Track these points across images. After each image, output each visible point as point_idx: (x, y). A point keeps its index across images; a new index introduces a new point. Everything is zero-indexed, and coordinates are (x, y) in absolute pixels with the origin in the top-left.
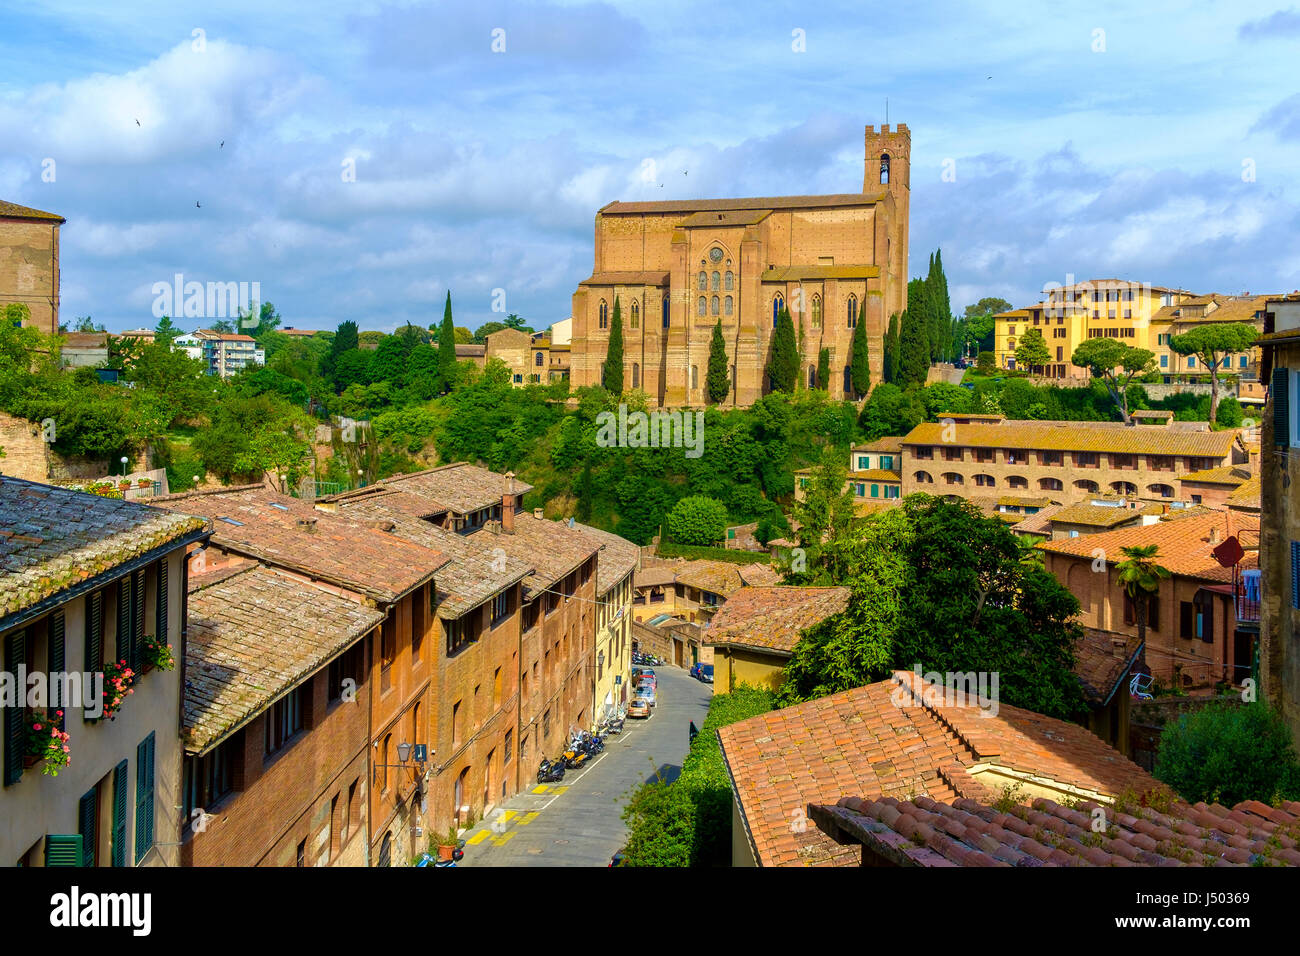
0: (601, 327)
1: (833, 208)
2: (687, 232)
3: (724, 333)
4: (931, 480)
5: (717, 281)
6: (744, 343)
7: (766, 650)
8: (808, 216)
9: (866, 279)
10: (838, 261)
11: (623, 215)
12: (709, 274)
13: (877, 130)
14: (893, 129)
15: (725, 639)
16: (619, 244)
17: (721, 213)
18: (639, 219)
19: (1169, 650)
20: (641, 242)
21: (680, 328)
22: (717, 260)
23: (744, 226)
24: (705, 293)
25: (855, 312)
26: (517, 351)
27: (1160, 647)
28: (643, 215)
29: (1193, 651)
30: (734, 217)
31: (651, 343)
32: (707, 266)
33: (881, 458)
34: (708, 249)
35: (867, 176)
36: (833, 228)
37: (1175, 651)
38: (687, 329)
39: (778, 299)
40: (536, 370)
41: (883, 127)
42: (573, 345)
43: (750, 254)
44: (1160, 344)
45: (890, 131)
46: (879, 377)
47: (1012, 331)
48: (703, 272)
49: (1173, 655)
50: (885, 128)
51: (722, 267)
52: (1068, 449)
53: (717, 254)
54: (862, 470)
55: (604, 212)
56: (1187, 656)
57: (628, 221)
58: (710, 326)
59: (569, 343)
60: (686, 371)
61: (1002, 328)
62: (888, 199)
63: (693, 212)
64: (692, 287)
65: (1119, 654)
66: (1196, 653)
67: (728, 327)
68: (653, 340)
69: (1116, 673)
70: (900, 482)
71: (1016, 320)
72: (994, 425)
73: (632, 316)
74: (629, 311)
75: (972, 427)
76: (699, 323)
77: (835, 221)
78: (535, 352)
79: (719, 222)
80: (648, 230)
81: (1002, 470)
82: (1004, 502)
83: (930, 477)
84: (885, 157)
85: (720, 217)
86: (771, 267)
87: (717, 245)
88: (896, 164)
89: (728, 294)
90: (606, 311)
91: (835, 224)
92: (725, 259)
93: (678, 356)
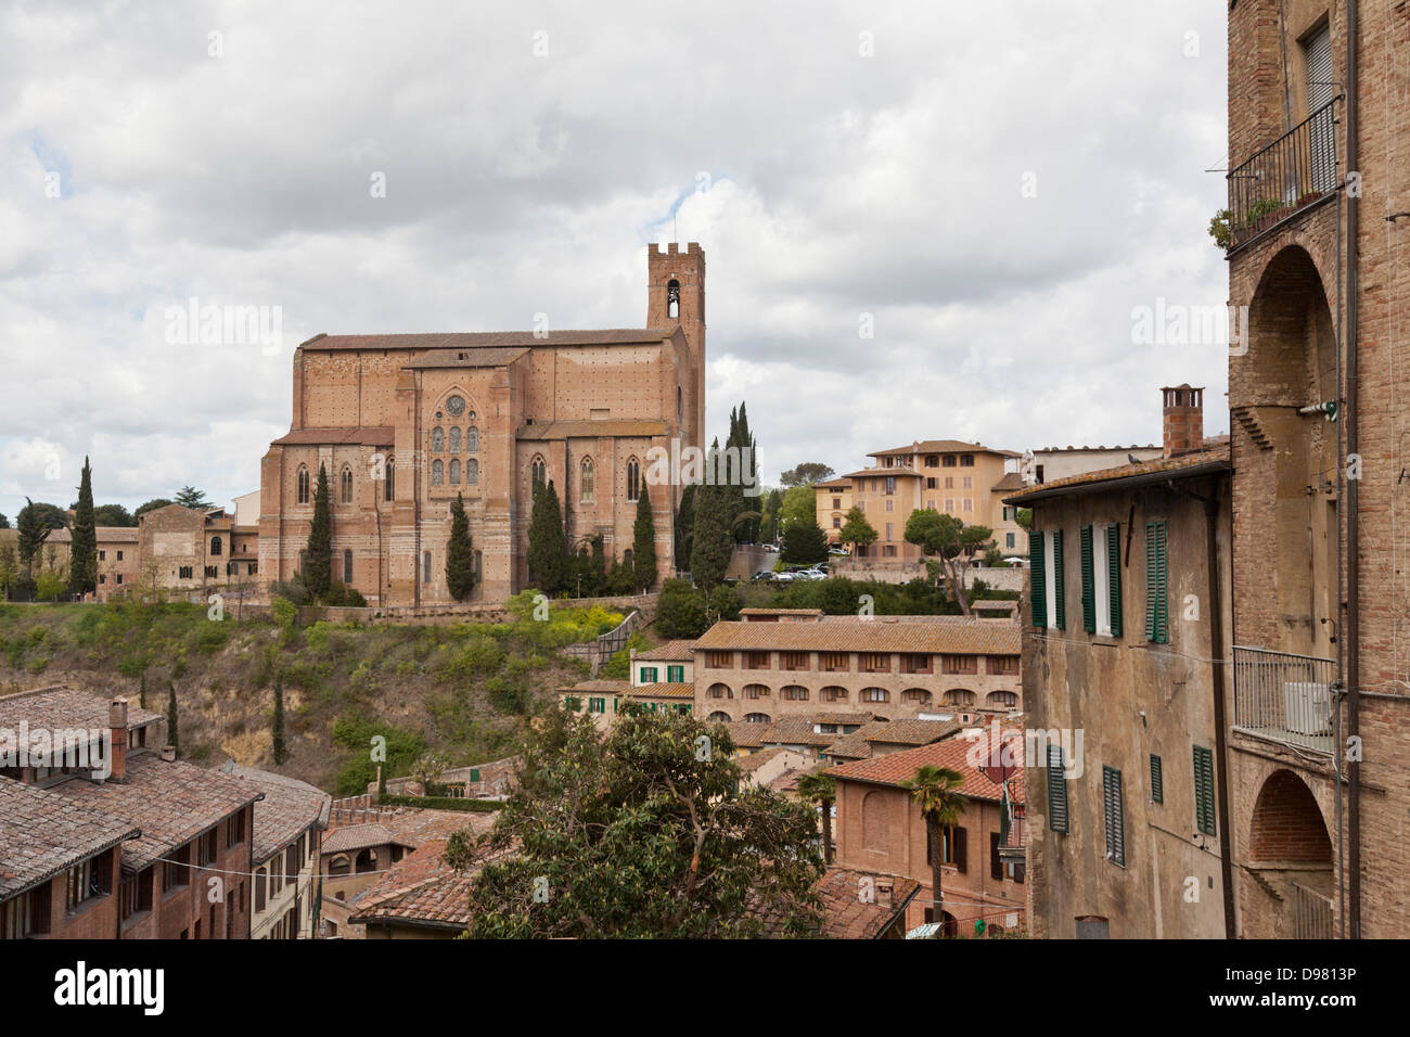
0: (301, 501)
1: (608, 345)
2: (418, 375)
3: (467, 508)
4: (730, 696)
5: (457, 440)
6: (493, 520)
7: (435, 924)
8: (576, 357)
9: (651, 437)
10: (615, 414)
11: (331, 352)
12: (446, 430)
13: (663, 249)
14: (683, 249)
15: (381, 912)
16: (326, 391)
17: (463, 351)
18: (353, 357)
19: (977, 895)
20: (356, 389)
21: (407, 502)
22: (457, 412)
23: (493, 367)
24: (441, 455)
25: (637, 480)
26: (184, 535)
27: (968, 892)
28: (359, 351)
29: (1004, 894)
30: (477, 358)
31: (369, 522)
32: (444, 420)
33: (669, 668)
34: (445, 398)
35: (652, 307)
36: (607, 372)
37: (984, 895)
38: (418, 504)
39: (538, 463)
40: (212, 561)
41: (670, 245)
42: (263, 526)
43: (501, 405)
44: (1005, 519)
45: (680, 251)
46: (668, 564)
47: (837, 504)
48: (438, 428)
49: (982, 901)
50: (673, 247)
51: (464, 422)
52: (894, 650)
53: (456, 404)
54: (646, 684)
55: (307, 347)
56: (998, 901)
57: (338, 360)
58: (449, 499)
59: (258, 524)
60: (417, 559)
61: (824, 501)
62: (678, 336)
63: (427, 349)
64: (425, 446)
65: (884, 901)
66: (1008, 897)
67: (472, 500)
68: (371, 517)
69: (877, 925)
70: (693, 699)
71: (842, 491)
72: (807, 623)
73: (343, 487)
74: (339, 480)
75: (781, 625)
76: (433, 495)
77: (610, 363)
78: (210, 538)
79: (461, 363)
80: (364, 372)
81: (818, 679)
82: (820, 720)
83: (729, 689)
84: (674, 284)
85: (461, 357)
86: (529, 422)
87: (456, 392)
88: (688, 291)
89: (473, 456)
90: (307, 481)
91: (610, 368)
92: (467, 411)
93: (405, 539)
